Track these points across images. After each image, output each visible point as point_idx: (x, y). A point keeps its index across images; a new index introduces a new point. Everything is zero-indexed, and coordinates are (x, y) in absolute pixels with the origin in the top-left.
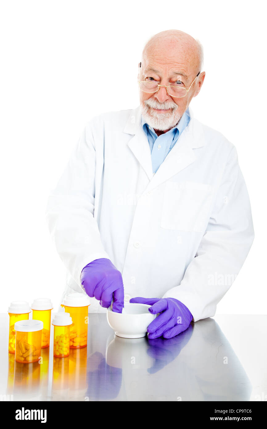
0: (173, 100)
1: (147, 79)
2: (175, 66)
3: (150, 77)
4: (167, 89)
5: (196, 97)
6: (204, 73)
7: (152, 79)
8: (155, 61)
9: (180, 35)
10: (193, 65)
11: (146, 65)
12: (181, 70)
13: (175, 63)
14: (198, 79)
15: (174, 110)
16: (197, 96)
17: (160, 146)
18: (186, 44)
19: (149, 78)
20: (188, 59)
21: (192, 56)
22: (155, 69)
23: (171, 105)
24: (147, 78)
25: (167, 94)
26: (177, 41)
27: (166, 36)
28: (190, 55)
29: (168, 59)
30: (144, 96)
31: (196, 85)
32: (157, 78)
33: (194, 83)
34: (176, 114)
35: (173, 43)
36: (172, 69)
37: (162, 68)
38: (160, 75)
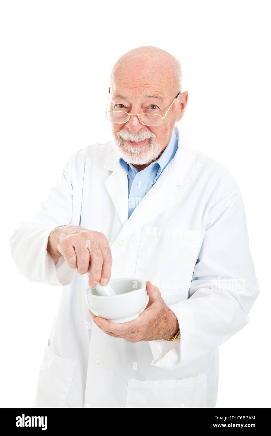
0: (150, 129)
1: (116, 107)
2: (147, 89)
3: (119, 104)
4: (139, 117)
5: (181, 121)
6: (186, 92)
7: (122, 106)
8: (122, 86)
9: (151, 52)
10: (169, 86)
11: (113, 91)
12: (154, 92)
13: (146, 85)
14: (178, 101)
15: (151, 142)
16: (181, 119)
17: (140, 184)
18: (158, 62)
19: (118, 106)
20: (161, 79)
21: (166, 76)
22: (123, 95)
23: (147, 135)
24: (116, 105)
25: (140, 123)
26: (147, 60)
27: (134, 55)
28: (164, 75)
29: (137, 82)
30: (114, 126)
31: (176, 108)
32: (126, 104)
33: (173, 107)
34: (155, 146)
35: (142, 62)
36: (143, 92)
37: (130, 93)
38: (130, 101)
